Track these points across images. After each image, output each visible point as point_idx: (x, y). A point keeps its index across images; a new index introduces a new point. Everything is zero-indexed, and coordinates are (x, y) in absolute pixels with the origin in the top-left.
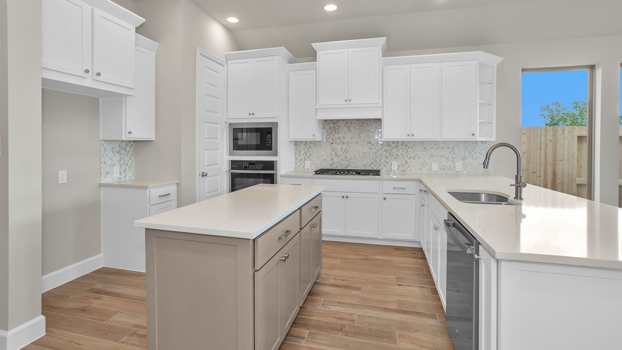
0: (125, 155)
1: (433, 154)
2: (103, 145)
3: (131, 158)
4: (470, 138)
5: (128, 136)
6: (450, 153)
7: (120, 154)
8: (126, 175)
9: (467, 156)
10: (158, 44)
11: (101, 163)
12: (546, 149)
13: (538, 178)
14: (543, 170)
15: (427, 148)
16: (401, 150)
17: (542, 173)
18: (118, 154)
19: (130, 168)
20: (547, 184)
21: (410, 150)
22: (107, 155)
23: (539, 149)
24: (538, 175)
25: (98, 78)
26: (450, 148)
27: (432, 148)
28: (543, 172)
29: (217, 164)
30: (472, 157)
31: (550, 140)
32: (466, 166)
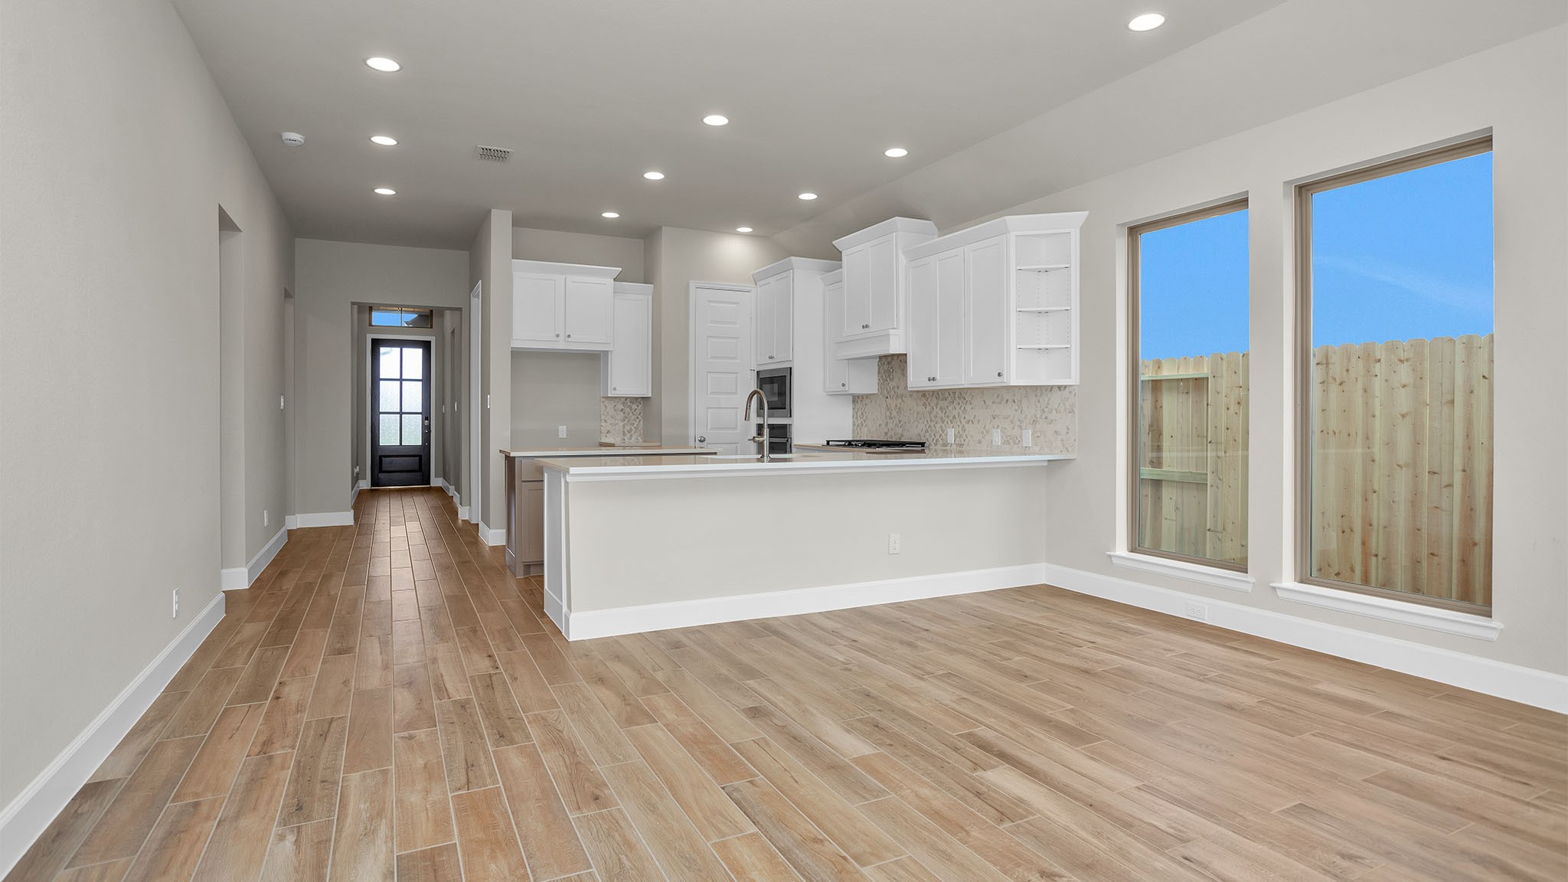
0: (631, 414)
1: (995, 413)
2: (603, 402)
3: (638, 418)
4: (996, 382)
5: (613, 392)
6: (1016, 411)
7: (624, 413)
8: (631, 436)
9: (1038, 416)
10: (652, 285)
11: (601, 420)
12: (1468, 406)
13: (1444, 490)
14: (1460, 468)
15: (987, 403)
16: (958, 407)
17: (1458, 477)
18: (622, 413)
19: (636, 428)
20: (1472, 509)
21: (968, 407)
22: (608, 413)
23: (1448, 402)
24: (1445, 480)
25: (569, 339)
26: (1016, 401)
27: (993, 402)
28: (1461, 473)
29: (736, 428)
30: (1046, 418)
31: (1484, 377)
32: (1038, 437)
